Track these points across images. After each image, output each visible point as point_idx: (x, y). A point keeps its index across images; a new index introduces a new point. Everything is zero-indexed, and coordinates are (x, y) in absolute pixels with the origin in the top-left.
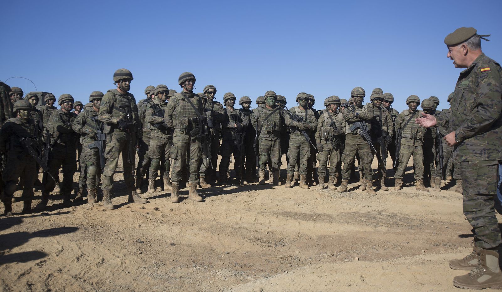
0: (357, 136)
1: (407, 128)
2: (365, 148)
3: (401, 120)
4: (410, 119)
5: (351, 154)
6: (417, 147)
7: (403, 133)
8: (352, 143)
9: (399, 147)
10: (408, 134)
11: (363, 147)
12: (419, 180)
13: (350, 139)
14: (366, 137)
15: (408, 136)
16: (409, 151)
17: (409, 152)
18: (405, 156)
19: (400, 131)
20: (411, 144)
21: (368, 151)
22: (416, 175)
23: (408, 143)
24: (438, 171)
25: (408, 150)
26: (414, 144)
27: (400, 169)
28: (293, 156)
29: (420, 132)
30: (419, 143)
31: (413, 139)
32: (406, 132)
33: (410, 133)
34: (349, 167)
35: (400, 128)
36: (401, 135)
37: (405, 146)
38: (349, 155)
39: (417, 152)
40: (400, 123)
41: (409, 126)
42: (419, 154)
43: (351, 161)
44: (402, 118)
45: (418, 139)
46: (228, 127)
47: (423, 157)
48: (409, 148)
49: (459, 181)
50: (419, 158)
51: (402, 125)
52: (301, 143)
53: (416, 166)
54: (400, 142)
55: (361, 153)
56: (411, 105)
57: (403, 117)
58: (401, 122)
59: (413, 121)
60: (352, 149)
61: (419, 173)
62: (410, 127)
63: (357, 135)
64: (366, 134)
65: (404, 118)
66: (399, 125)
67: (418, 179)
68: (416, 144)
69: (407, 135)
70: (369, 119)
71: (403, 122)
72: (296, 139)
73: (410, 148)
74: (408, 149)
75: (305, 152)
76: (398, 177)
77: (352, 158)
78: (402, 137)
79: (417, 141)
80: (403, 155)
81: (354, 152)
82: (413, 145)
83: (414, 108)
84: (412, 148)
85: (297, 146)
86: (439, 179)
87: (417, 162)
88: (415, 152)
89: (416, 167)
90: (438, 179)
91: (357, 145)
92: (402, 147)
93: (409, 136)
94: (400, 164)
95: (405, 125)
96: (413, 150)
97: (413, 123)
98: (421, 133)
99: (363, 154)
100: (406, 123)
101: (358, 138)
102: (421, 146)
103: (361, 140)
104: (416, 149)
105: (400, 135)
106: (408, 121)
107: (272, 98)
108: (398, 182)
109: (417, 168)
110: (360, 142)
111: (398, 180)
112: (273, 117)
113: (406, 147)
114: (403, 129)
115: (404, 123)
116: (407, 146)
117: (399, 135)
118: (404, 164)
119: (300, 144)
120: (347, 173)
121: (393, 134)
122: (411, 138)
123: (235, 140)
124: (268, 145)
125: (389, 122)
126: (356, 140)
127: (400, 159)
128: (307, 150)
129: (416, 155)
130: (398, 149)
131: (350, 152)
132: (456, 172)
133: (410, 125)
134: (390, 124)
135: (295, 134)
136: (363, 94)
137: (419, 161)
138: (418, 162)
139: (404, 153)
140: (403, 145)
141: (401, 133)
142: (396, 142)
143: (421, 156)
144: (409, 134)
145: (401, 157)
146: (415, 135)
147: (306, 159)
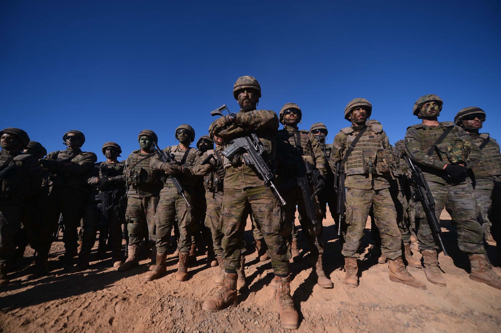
0: (241, 170)
1: (353, 156)
2: (262, 196)
3: (340, 146)
4: (357, 140)
5: (233, 213)
6: (380, 192)
7: (348, 168)
8: (233, 187)
9: (342, 195)
10: (356, 166)
11: (258, 195)
12: (395, 259)
13: (229, 178)
14: (257, 168)
15: (358, 171)
16: (365, 200)
17: (364, 202)
18: (357, 211)
19: (340, 166)
20: (366, 185)
21: (269, 202)
22: (386, 248)
23: (359, 184)
24: (427, 238)
25: (363, 198)
26: (373, 184)
27: (352, 238)
28: (161, 222)
29: (384, 160)
30: (383, 183)
31: (370, 175)
32: (353, 165)
33: (362, 164)
34: (232, 244)
35: (340, 161)
36: (343, 173)
37: (355, 190)
38: (230, 216)
39: (380, 202)
40: (338, 151)
41: (358, 151)
42: (386, 206)
43: (236, 230)
44: (340, 141)
45: (381, 174)
46: (89, 182)
47: (396, 212)
48: (364, 194)
49: (480, 257)
50: (388, 214)
51: (343, 155)
52: (174, 198)
53: (383, 230)
54: (343, 184)
55: (256, 207)
56: (356, 115)
57: (343, 138)
58: (340, 148)
59: (363, 141)
60: (234, 200)
61: (392, 244)
62: (359, 154)
63: (242, 167)
64: (258, 160)
65: (345, 139)
66: (336, 156)
67: (393, 258)
68: (378, 186)
69: (356, 169)
70: (262, 123)
71: (343, 150)
72: (167, 193)
73: (366, 194)
74: (362, 196)
75: (182, 214)
76: (349, 254)
77: (235, 221)
78: (346, 174)
79: (378, 178)
80: (353, 209)
81: (239, 207)
82: (371, 187)
83: (361, 119)
84: (369, 194)
85: (168, 204)
86: (432, 254)
87: (384, 222)
88: (378, 203)
89: (383, 233)
90: (430, 254)
91: (245, 189)
92: (348, 194)
93: (362, 170)
94: (349, 227)
95: (349, 153)
96: (372, 197)
97: (364, 145)
98: (385, 162)
99: (260, 211)
100: (349, 148)
101: (245, 174)
102: (388, 190)
103: (251, 177)
104: (378, 196)
105: (341, 172)
106: (354, 144)
107: (145, 137)
108: (350, 264)
109: (387, 234)
110: (249, 182)
111: (350, 260)
112: (144, 164)
113: (357, 194)
114: (346, 159)
115: (347, 149)
116: (359, 191)
117: (339, 173)
118: (359, 229)
119: (173, 200)
120: (231, 257)
121: (326, 170)
122: (366, 175)
123: (100, 201)
124: (136, 206)
125: (316, 151)
126: (242, 179)
127: (348, 217)
128: (185, 210)
129: (380, 208)
130: (342, 199)
131: (231, 207)
132: (465, 237)
133: (358, 149)
134: (319, 154)
135: (167, 184)
136: (252, 84)
137: (388, 220)
138: (388, 222)
139: (356, 204)
140: (349, 189)
141: (343, 169)
142: (335, 186)
143: (391, 210)
144: (360, 166)
145: (350, 214)
146: (374, 165)
147: (184, 226)
